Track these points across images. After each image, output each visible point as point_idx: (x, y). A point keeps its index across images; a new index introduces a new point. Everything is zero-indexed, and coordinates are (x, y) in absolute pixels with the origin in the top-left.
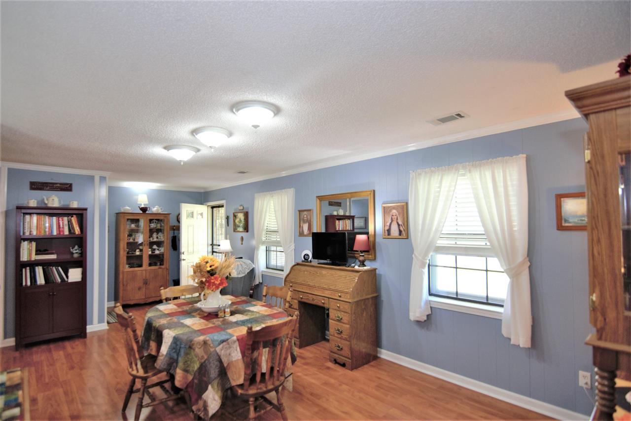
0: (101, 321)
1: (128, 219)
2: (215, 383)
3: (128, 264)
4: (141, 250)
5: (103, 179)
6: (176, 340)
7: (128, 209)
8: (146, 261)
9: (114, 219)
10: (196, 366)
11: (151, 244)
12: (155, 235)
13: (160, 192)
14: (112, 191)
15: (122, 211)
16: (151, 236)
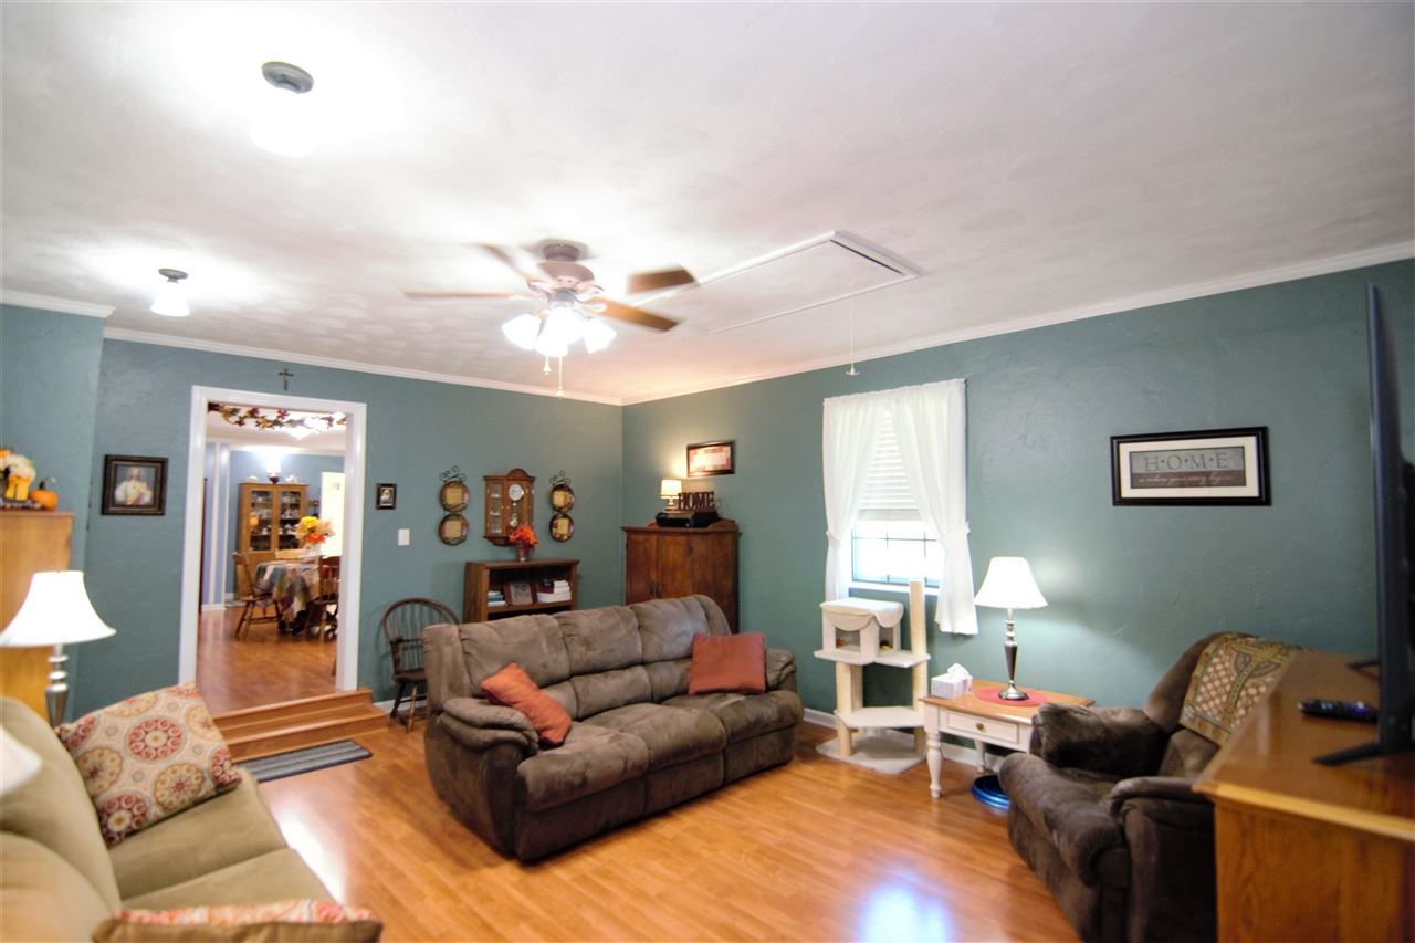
0: (217, 600)
1: (254, 492)
2: (299, 594)
3: (252, 546)
4: (269, 530)
5: (224, 445)
6: (275, 570)
7: (254, 478)
8: (275, 541)
9: (236, 490)
10: (287, 585)
11: (283, 522)
12: (288, 512)
13: (299, 457)
14: (234, 456)
15: (247, 481)
16: (283, 511)
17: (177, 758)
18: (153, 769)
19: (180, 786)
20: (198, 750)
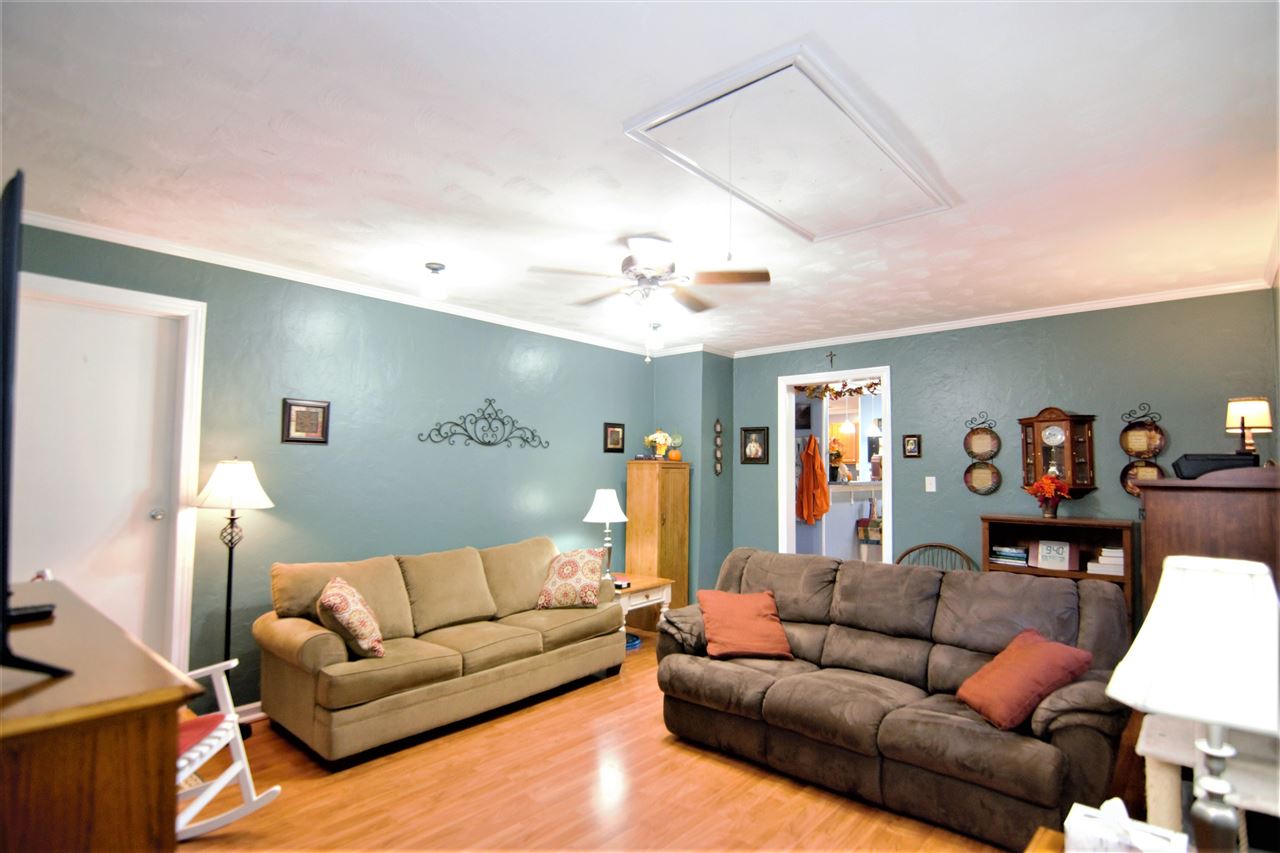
17: (569, 581)
18: (560, 582)
19: (566, 595)
20: (578, 581)
